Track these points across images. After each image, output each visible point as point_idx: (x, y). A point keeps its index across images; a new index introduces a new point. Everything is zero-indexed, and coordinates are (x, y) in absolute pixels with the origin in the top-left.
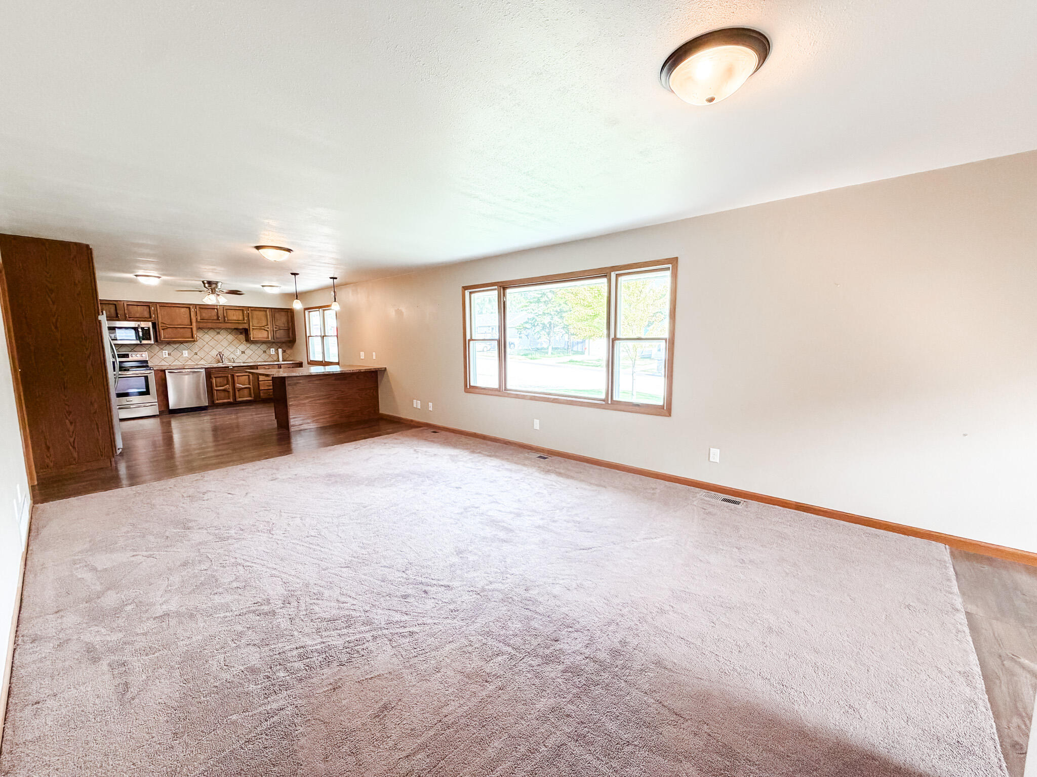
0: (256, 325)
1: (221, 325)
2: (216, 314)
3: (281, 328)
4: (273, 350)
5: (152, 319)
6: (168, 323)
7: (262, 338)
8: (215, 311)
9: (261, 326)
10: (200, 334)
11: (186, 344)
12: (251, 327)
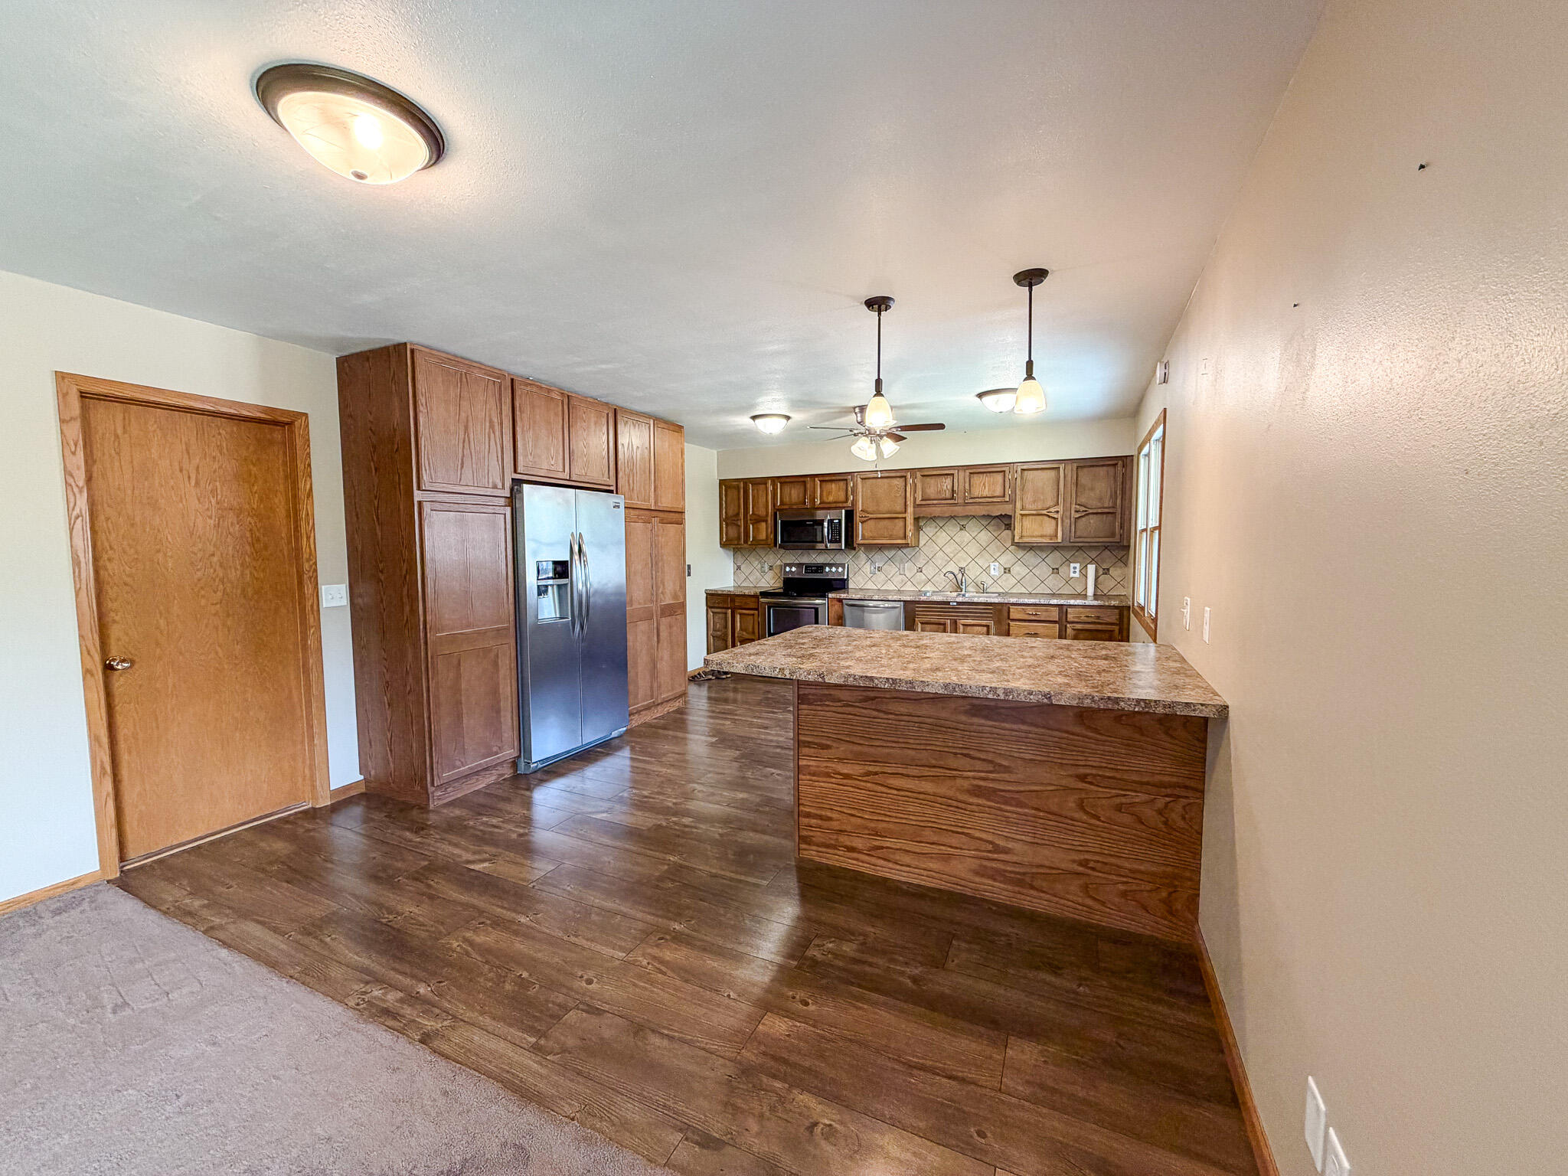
0: (1029, 507)
1: (958, 510)
2: (949, 487)
3: (1091, 511)
4: (1075, 568)
5: (849, 504)
6: (870, 510)
7: (1042, 536)
8: (949, 480)
9: (1040, 507)
10: (929, 530)
11: (905, 551)
12: (1019, 512)
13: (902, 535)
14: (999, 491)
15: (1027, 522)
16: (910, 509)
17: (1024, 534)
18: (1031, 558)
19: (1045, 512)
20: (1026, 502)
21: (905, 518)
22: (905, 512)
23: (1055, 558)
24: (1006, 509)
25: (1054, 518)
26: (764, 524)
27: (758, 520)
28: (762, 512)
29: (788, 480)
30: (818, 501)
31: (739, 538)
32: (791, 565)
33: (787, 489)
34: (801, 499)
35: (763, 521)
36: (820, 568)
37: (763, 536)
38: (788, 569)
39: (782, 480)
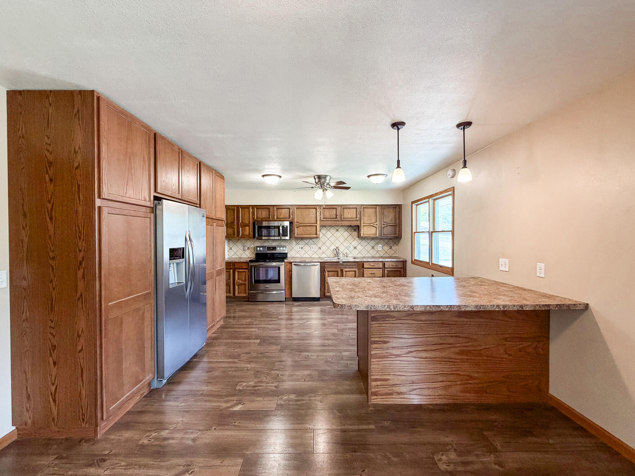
0: (366, 223)
1: (339, 223)
2: (335, 213)
3: (388, 225)
4: (380, 246)
5: (291, 219)
6: (300, 222)
7: (371, 234)
8: (334, 211)
9: (370, 223)
10: (324, 231)
11: (313, 240)
12: (362, 224)
13: (315, 233)
14: (354, 216)
15: (365, 228)
16: (318, 222)
17: (365, 233)
18: (364, 243)
19: (372, 225)
20: (365, 220)
21: (316, 226)
22: (316, 223)
23: (372, 243)
24: (357, 223)
25: (375, 227)
26: (247, 228)
27: (245, 225)
28: (247, 222)
29: (261, 207)
30: (276, 217)
31: (234, 234)
32: (260, 247)
33: (260, 211)
34: (267, 216)
35: (247, 226)
36: (274, 248)
37: (247, 233)
38: (258, 249)
39: (258, 207)
